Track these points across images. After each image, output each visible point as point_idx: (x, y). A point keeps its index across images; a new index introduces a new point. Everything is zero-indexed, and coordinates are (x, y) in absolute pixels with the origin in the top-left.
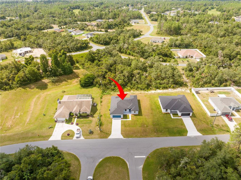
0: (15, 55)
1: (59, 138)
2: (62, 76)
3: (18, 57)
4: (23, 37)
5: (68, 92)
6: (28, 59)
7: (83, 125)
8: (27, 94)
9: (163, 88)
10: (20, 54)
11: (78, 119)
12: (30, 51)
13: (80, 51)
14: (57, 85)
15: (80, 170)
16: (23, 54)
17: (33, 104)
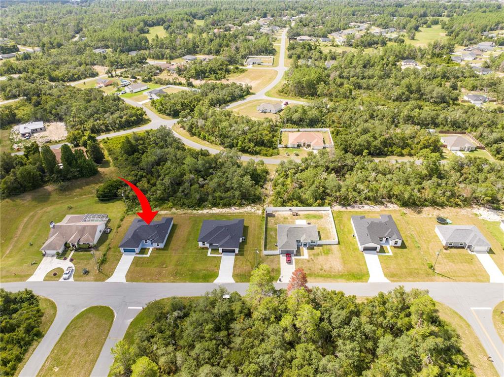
0: (15, 136)
1: (41, 279)
2: (79, 180)
3: (19, 139)
4: (34, 98)
5: (76, 208)
6: (29, 148)
7: (79, 261)
8: (17, 210)
9: (223, 206)
10: (24, 135)
11: (75, 253)
12: (41, 129)
13: (125, 130)
14: (66, 195)
15: (53, 320)
16: (27, 135)
17: (21, 227)
